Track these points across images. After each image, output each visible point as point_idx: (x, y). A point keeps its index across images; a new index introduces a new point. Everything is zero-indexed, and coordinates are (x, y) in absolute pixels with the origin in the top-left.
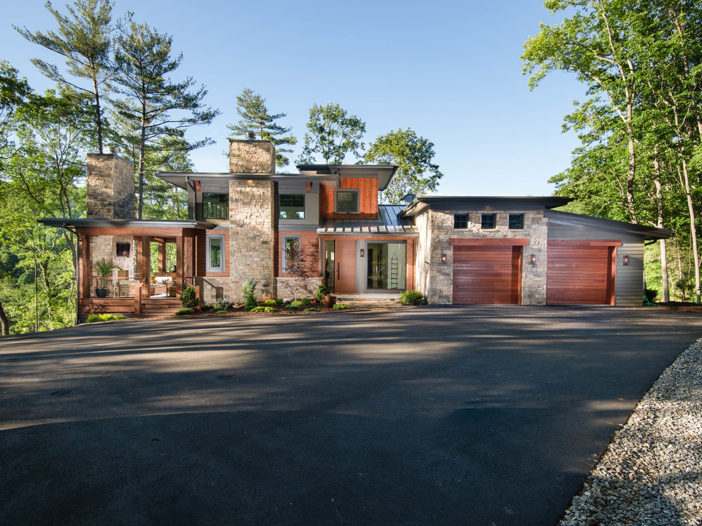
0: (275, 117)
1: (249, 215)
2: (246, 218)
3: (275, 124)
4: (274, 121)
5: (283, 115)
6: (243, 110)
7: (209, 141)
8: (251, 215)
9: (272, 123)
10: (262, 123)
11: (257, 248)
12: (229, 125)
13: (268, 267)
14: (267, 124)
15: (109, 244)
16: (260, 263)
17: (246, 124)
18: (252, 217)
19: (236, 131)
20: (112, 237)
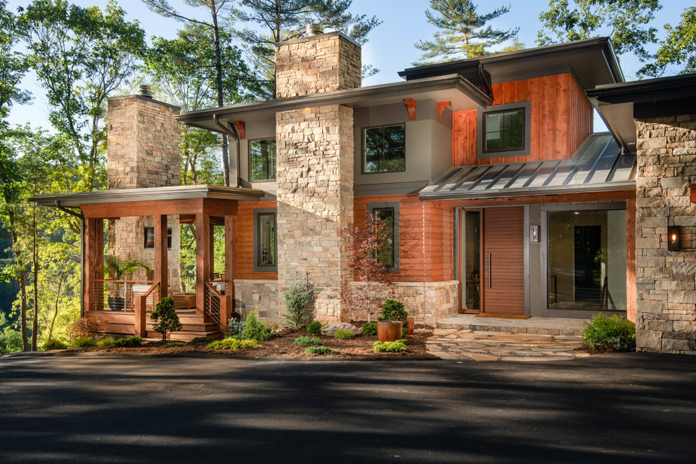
0: (490, 17)
1: (305, 169)
2: (302, 176)
3: (489, 29)
4: (488, 23)
5: (505, 11)
6: (438, 15)
7: (368, 71)
8: (309, 170)
9: (484, 28)
10: (466, 31)
11: (318, 229)
12: (420, 44)
13: (334, 264)
14: (477, 30)
15: (131, 231)
16: (323, 255)
17: (444, 37)
18: (311, 173)
19: (429, 52)
20: (134, 219)
